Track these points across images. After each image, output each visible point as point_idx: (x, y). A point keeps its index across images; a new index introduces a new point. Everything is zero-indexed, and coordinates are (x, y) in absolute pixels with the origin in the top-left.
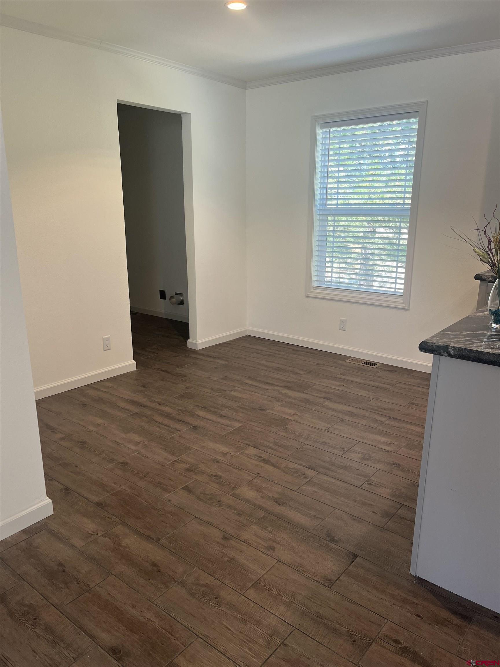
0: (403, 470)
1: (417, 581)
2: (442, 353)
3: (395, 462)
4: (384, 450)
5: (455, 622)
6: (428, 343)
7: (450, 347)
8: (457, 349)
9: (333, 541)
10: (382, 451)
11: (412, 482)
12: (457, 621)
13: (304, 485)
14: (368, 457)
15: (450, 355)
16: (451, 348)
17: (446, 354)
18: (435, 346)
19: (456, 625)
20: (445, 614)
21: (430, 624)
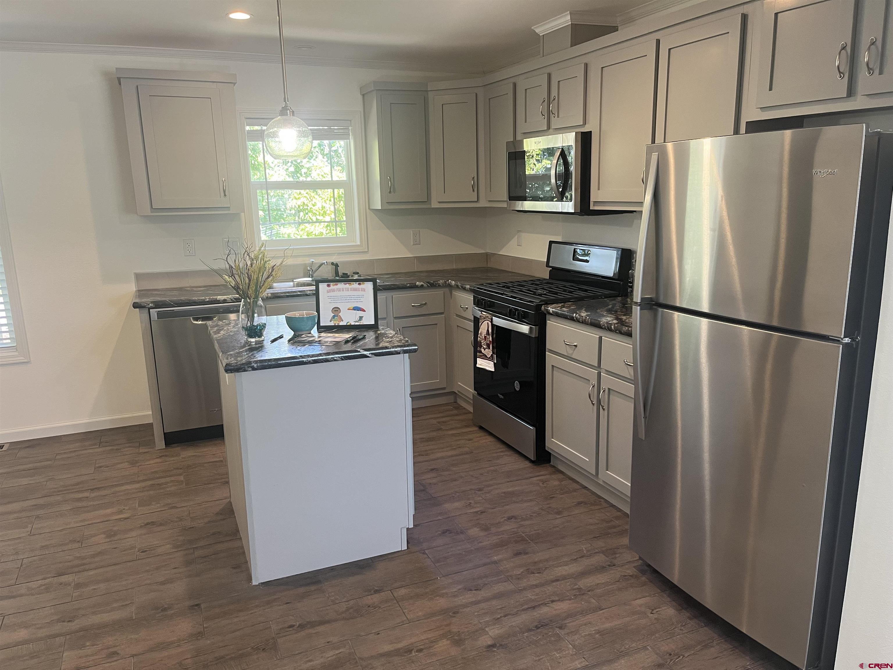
0: (161, 525)
1: (263, 586)
2: (247, 369)
3: (146, 523)
4: (122, 519)
5: (313, 589)
6: (232, 364)
7: (252, 362)
8: (259, 361)
9: (165, 610)
10: (121, 521)
11: (180, 528)
12: (313, 588)
13: (73, 591)
14: (113, 533)
15: (254, 369)
16: (254, 363)
17: (251, 369)
18: (239, 364)
19: (315, 590)
20: (302, 590)
21: (299, 602)
